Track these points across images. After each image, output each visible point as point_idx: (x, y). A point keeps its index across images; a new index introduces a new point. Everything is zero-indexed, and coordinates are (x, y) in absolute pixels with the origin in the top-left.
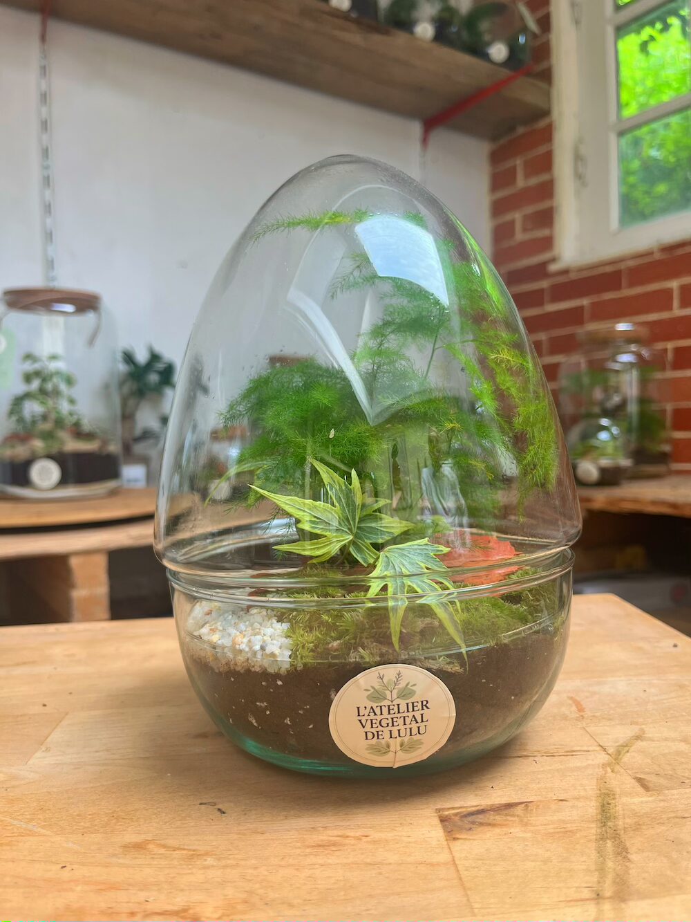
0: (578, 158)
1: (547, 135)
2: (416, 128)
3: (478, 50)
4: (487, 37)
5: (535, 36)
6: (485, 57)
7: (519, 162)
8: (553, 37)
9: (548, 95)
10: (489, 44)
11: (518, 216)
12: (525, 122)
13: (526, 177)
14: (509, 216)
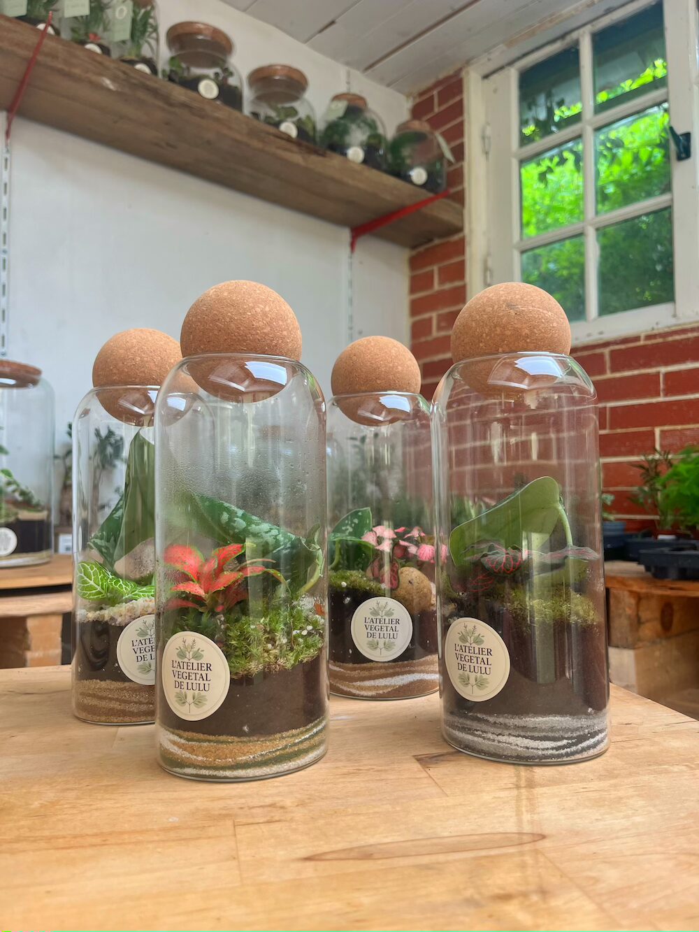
0: (486, 269)
1: (460, 247)
2: (346, 234)
3: (401, 173)
4: (408, 161)
5: (450, 163)
6: (408, 179)
7: (435, 268)
8: (466, 164)
9: (461, 215)
10: (411, 168)
11: (434, 315)
12: (441, 236)
13: (442, 282)
14: (426, 316)
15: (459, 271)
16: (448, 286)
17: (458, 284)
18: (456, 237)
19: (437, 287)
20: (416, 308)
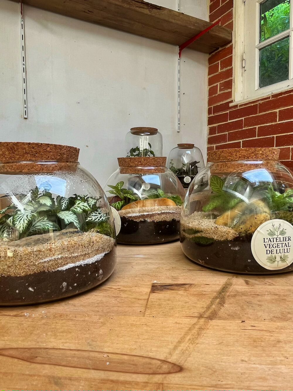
0: (243, 60)
2: (177, 49)
7: (219, 62)
8: (234, 9)
9: (231, 34)
11: (218, 84)
12: (222, 46)
13: (222, 68)
14: (215, 85)
15: (229, 62)
16: (224, 70)
17: (229, 68)
18: (229, 46)
19: (220, 71)
20: (211, 81)
